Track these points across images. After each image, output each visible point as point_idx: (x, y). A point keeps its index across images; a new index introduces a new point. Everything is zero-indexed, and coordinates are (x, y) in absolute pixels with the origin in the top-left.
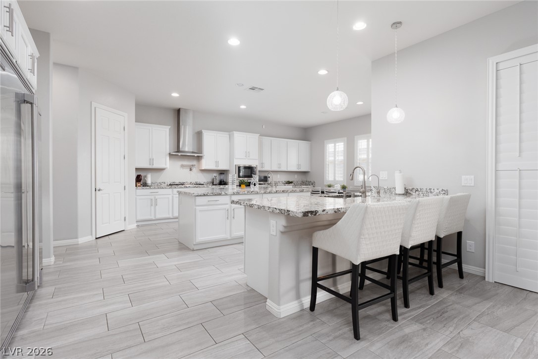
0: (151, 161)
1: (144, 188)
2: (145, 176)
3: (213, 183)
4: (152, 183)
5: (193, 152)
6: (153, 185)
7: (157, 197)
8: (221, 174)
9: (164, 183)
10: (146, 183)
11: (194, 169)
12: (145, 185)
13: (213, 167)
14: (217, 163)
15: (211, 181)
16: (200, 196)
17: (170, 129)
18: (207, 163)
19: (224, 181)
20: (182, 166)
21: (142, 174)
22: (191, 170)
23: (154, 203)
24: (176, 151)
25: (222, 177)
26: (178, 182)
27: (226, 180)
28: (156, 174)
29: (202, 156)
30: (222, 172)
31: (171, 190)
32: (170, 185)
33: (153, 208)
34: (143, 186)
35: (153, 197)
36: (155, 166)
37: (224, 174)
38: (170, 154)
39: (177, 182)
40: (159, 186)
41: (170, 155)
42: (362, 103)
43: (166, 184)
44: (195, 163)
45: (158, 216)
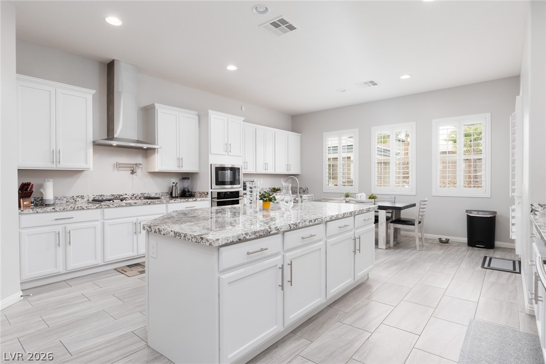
0: (55, 155)
1: (39, 210)
2: (41, 186)
3: (171, 194)
4: (56, 198)
5: (138, 142)
6: (58, 202)
7: (69, 227)
8: (184, 179)
9: (82, 197)
10: (42, 200)
11: (139, 171)
12: (41, 203)
13: (174, 168)
14: (180, 160)
15: (167, 191)
16: (232, 243)
17: (94, 96)
18: (163, 161)
19: (189, 191)
20: (118, 166)
21: (33, 181)
22: (133, 172)
23: (63, 240)
24: (106, 138)
25: (186, 184)
26: (109, 194)
27: (192, 189)
28: (64, 182)
29: (155, 149)
30: (186, 176)
31: (99, 211)
32: (94, 200)
33: (60, 250)
34: (36, 205)
35: (60, 229)
36: (64, 165)
37: (188, 178)
38: (94, 142)
39: (107, 194)
40: (73, 203)
41: (96, 144)
42: (409, 76)
43: (86, 199)
44: (139, 160)
45: (72, 266)
